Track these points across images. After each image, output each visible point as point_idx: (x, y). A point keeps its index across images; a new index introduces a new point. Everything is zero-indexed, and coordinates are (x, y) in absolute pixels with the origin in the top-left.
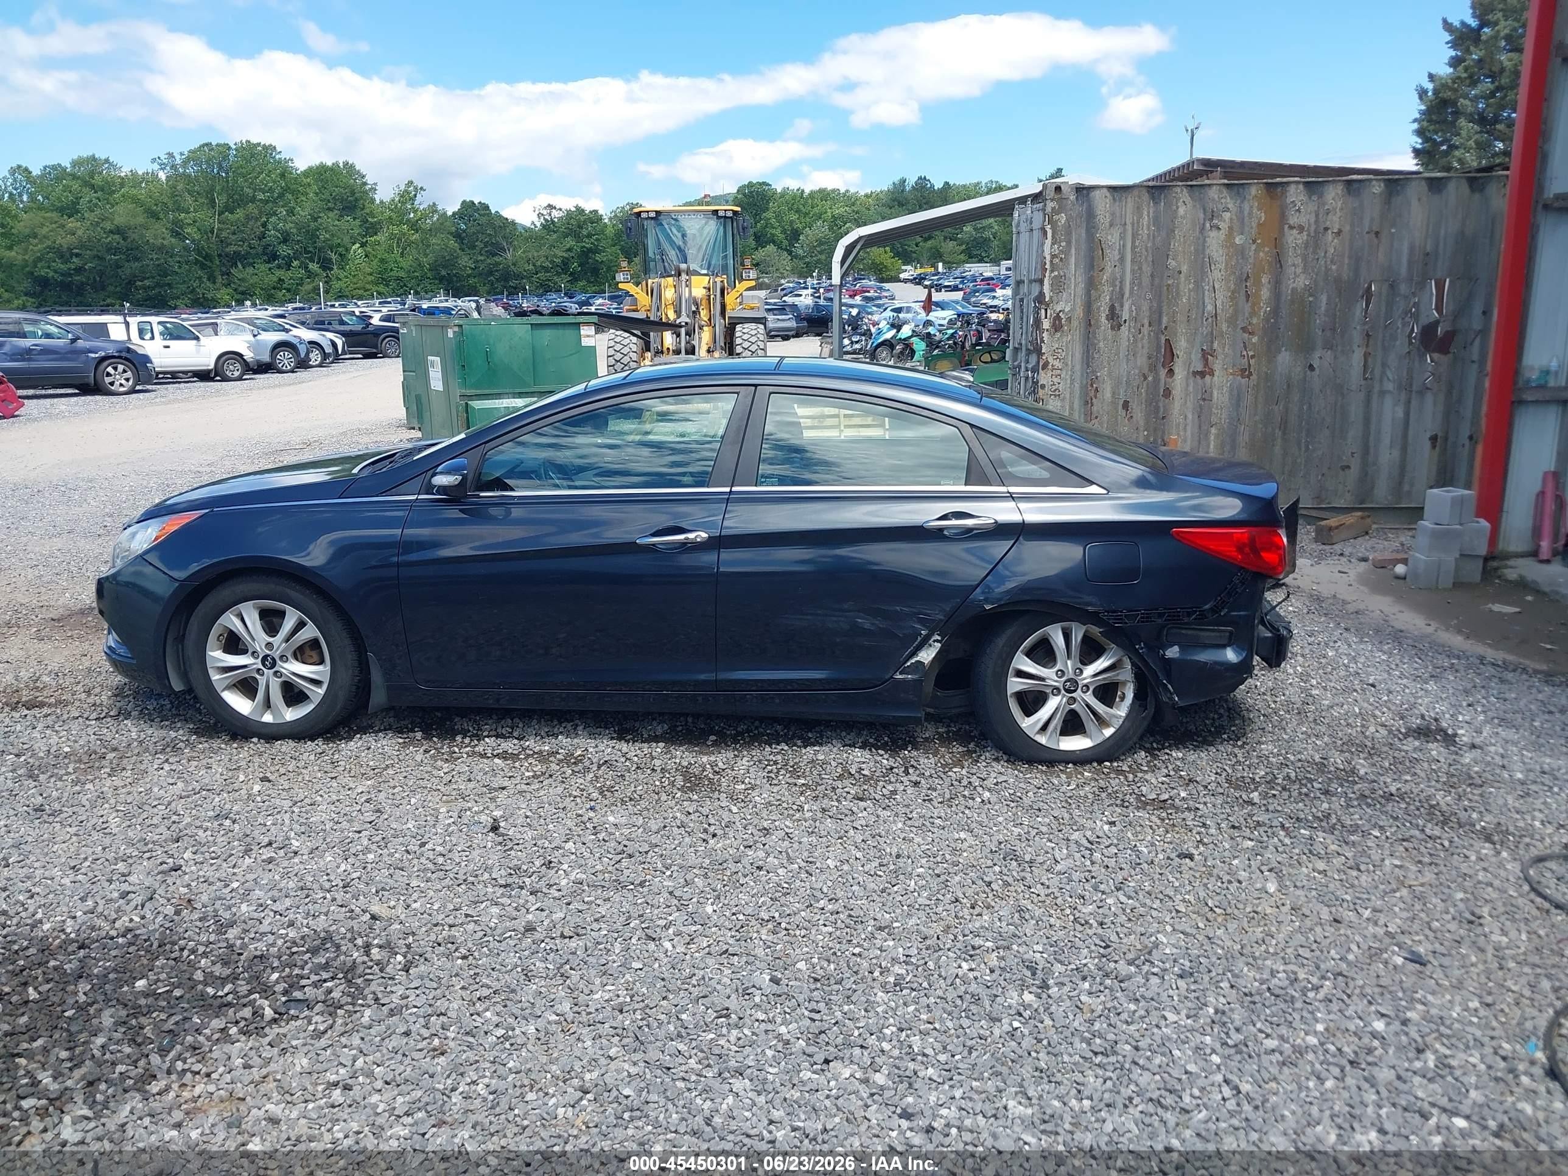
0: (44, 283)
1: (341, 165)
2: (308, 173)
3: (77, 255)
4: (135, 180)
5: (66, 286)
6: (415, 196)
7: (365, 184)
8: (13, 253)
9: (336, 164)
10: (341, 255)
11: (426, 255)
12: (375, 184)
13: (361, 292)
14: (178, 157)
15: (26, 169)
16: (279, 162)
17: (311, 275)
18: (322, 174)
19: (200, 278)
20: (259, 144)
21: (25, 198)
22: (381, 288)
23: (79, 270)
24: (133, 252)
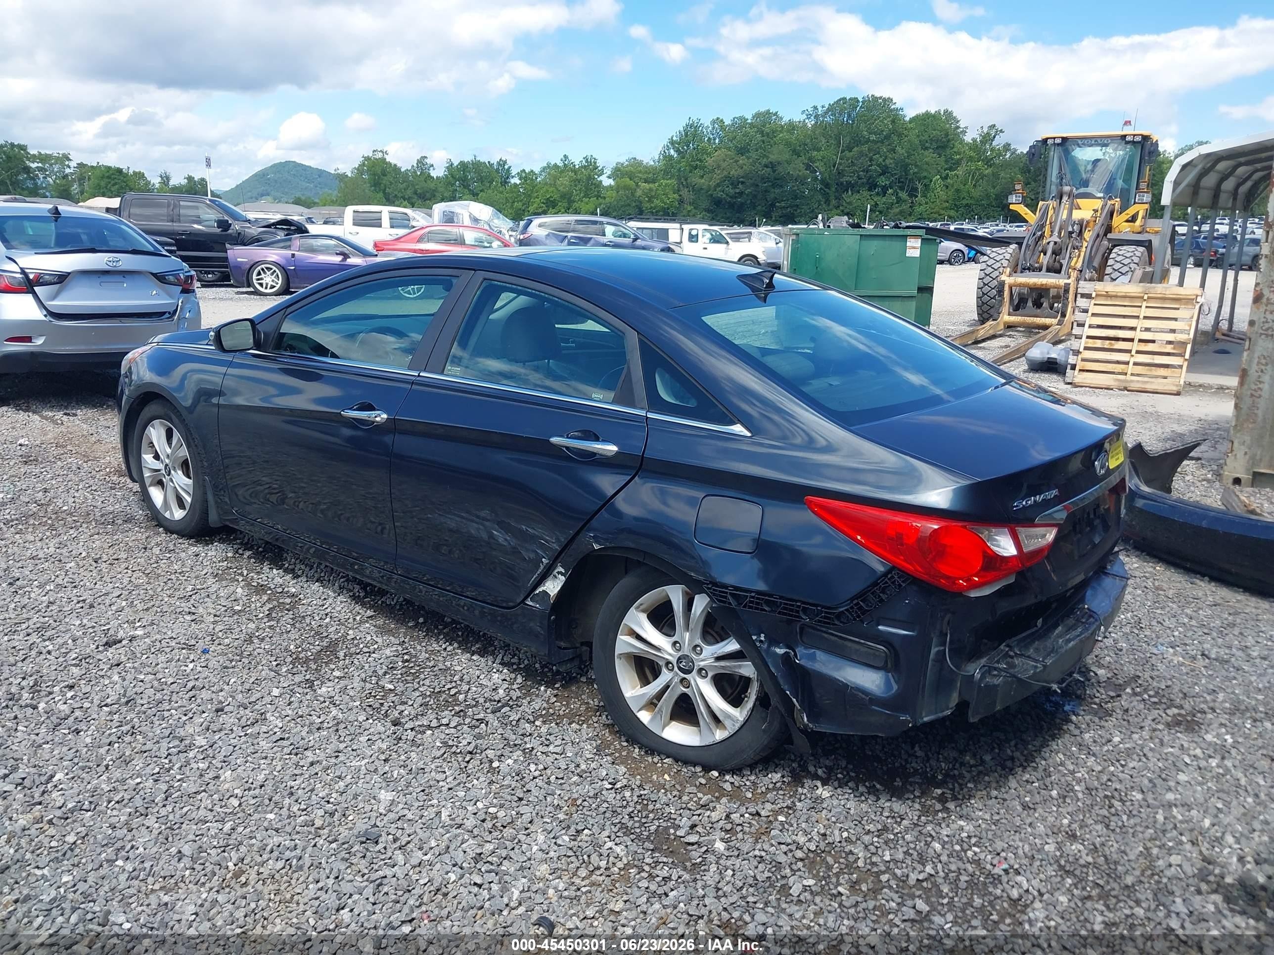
0: (718, 202)
1: (942, 113)
2: (912, 120)
3: (743, 183)
4: (792, 127)
5: (732, 206)
6: (994, 137)
7: (958, 127)
8: (703, 181)
9: (939, 112)
10: (925, 185)
11: (994, 187)
12: (966, 128)
13: (936, 216)
14: (820, 109)
15: (722, 121)
16: (892, 111)
17: (899, 200)
18: (926, 120)
19: (819, 201)
20: (880, 98)
21: (717, 141)
22: (952, 213)
23: (741, 194)
24: (778, 181)
